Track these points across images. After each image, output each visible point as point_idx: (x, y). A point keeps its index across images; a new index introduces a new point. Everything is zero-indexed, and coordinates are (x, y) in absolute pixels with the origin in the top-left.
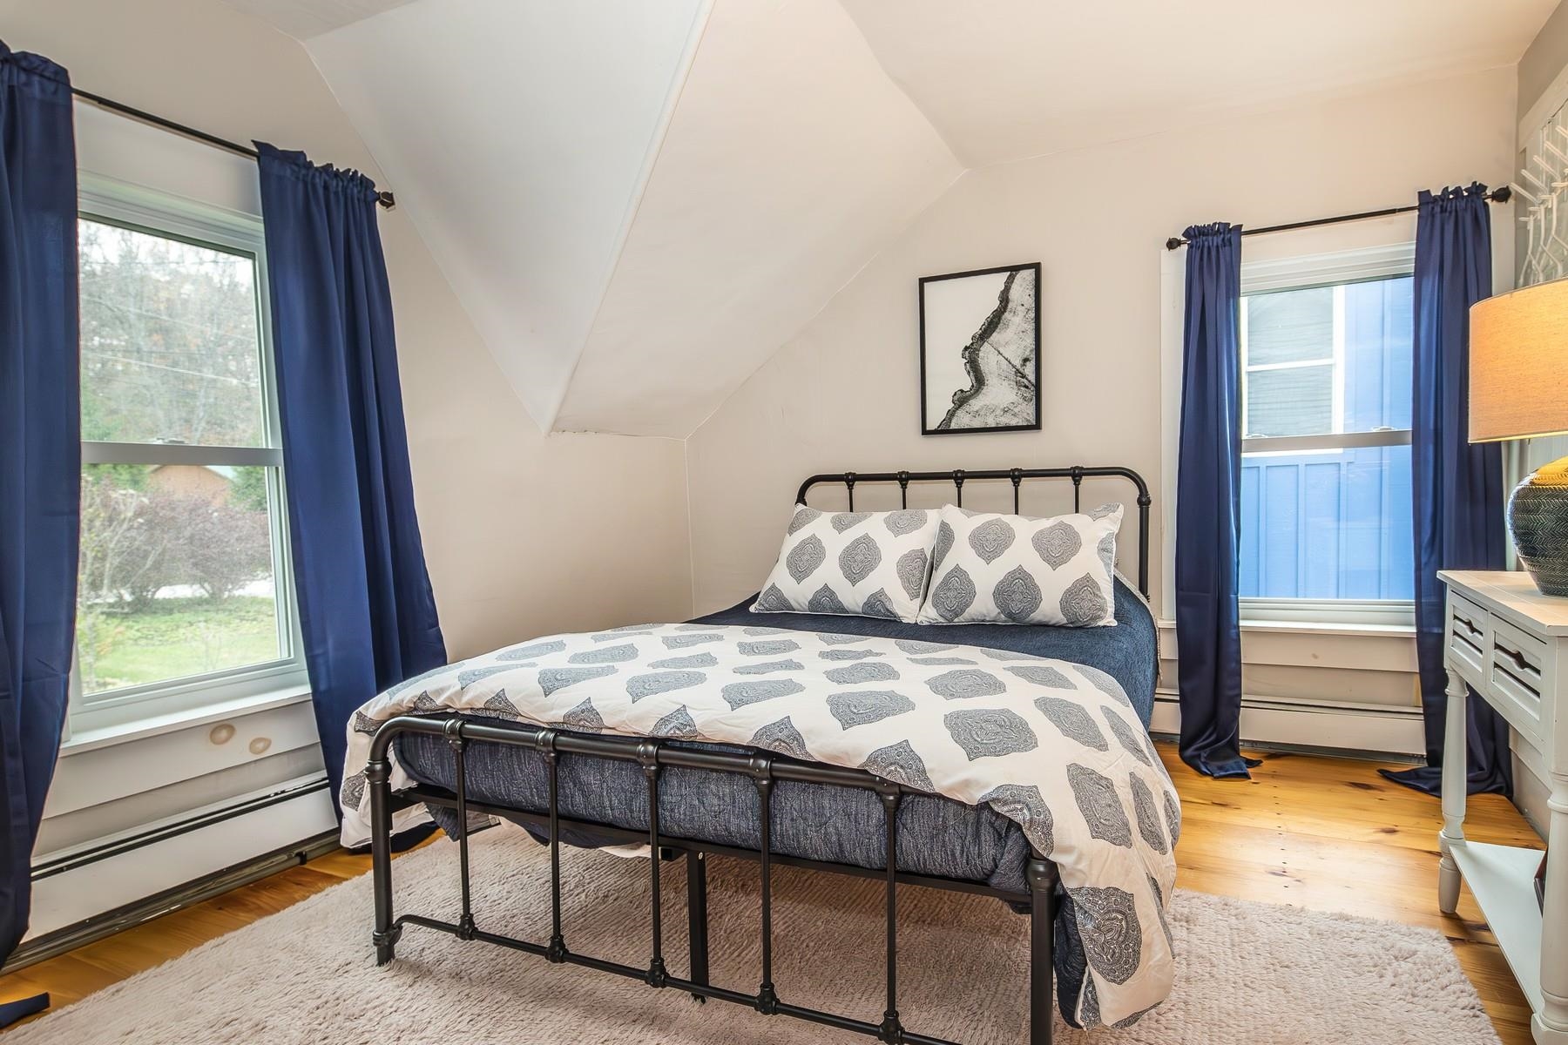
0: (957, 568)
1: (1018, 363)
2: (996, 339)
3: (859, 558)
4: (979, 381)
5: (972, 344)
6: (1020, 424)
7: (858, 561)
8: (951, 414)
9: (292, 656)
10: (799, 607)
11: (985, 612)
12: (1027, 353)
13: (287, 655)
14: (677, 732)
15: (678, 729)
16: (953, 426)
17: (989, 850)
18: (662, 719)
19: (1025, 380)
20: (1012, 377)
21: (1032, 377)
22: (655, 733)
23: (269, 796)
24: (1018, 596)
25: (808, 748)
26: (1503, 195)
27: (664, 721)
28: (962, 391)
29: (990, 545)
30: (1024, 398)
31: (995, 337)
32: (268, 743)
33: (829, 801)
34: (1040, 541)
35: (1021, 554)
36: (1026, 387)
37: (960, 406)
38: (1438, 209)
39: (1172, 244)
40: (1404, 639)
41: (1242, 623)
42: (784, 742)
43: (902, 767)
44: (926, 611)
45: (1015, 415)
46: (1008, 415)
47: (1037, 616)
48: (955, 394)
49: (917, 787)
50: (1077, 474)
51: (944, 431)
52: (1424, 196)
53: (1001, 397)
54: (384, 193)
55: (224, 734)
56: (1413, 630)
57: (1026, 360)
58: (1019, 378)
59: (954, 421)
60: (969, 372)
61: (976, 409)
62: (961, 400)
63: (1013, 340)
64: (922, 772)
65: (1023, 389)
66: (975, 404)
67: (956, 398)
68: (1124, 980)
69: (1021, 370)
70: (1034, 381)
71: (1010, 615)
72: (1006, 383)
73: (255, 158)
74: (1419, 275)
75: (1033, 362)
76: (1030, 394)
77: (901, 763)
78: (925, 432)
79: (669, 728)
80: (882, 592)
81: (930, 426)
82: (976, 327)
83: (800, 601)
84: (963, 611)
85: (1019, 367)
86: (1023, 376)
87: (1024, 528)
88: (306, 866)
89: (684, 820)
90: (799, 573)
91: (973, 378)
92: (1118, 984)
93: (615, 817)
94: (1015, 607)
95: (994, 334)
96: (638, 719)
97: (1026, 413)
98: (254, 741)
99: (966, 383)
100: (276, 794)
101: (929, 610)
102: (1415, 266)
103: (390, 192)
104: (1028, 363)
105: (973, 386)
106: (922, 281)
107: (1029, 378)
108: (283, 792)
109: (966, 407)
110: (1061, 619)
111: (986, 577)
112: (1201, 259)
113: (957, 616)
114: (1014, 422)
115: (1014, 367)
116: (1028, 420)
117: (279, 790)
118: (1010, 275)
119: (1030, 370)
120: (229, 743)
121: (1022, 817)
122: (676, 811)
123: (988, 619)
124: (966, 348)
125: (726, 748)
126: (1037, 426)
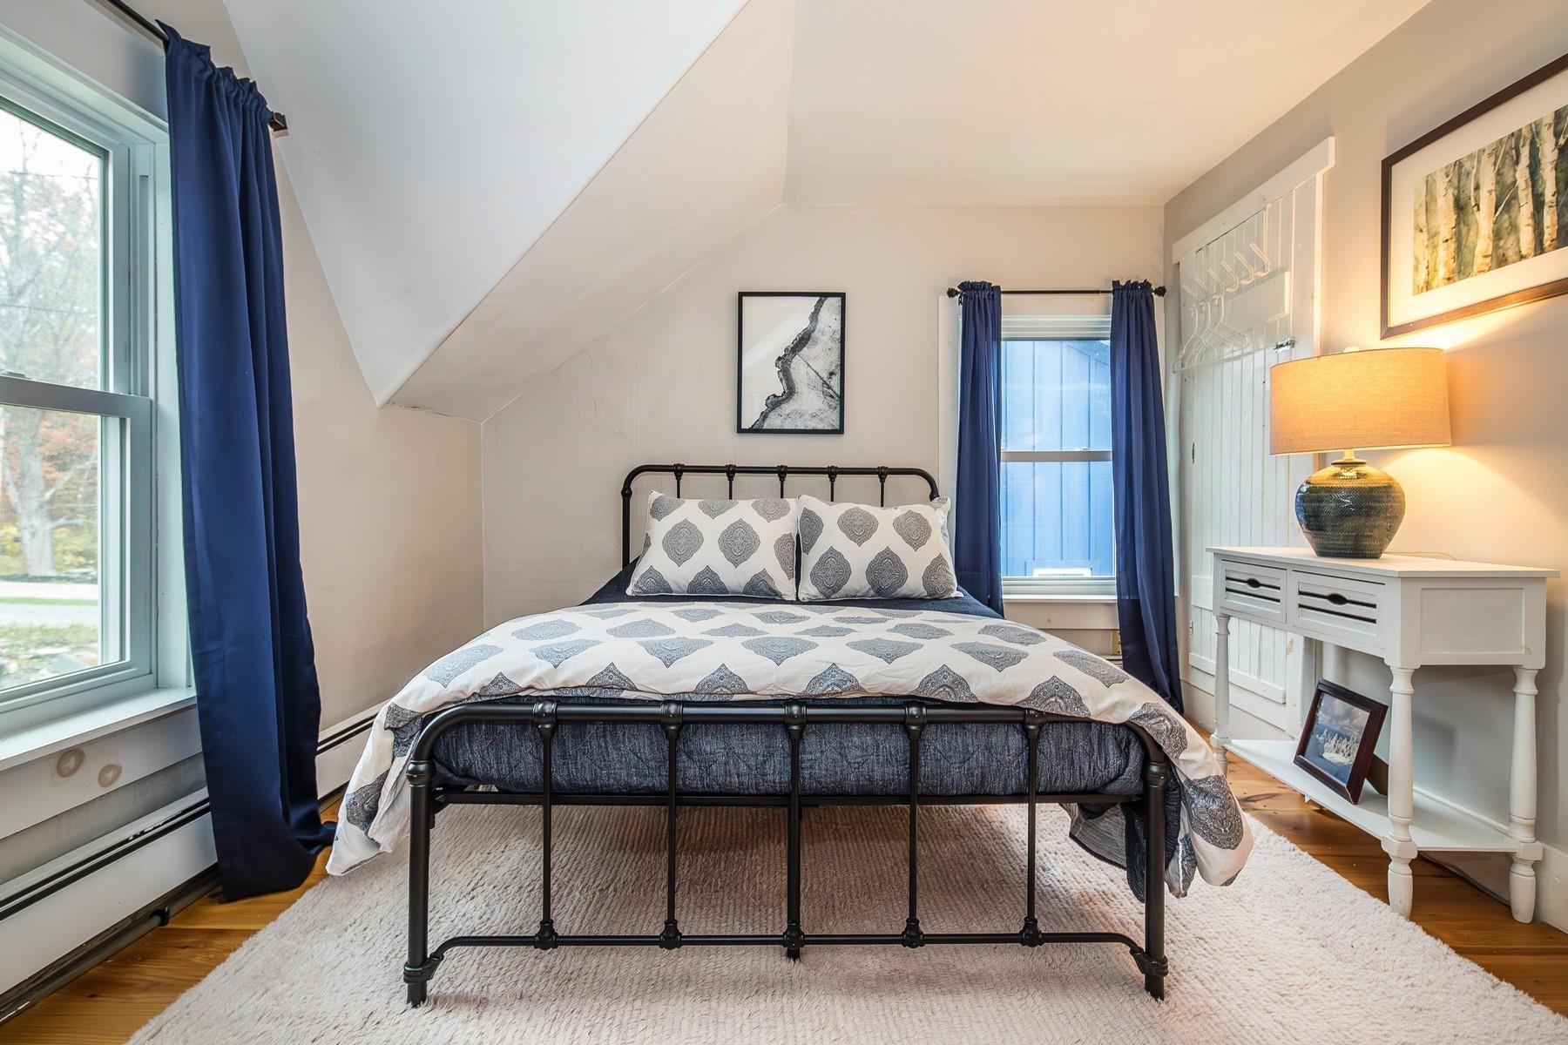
0: (832, 550)
1: (825, 375)
2: (806, 354)
3: (739, 541)
4: (790, 392)
5: (785, 355)
6: (826, 428)
7: (738, 544)
8: (764, 416)
9: (128, 658)
10: (678, 589)
11: (858, 588)
12: (833, 368)
13: (117, 658)
14: (835, 688)
15: (838, 686)
16: (766, 426)
17: (1114, 761)
18: (815, 678)
19: (830, 391)
20: (819, 387)
21: (837, 389)
22: (809, 692)
23: (127, 841)
24: (887, 574)
25: (973, 690)
26: (1161, 291)
27: (817, 680)
28: (775, 396)
29: (859, 529)
30: (830, 406)
31: (805, 351)
32: (117, 769)
33: (972, 740)
34: (899, 525)
35: (886, 537)
36: (831, 396)
37: (773, 409)
38: (1125, 295)
39: (951, 293)
40: (1108, 605)
41: (1004, 597)
42: (949, 687)
43: (1061, 698)
44: (806, 589)
45: (821, 420)
46: (815, 420)
47: (903, 590)
48: (768, 398)
49: (1073, 714)
50: (882, 473)
51: (756, 430)
52: (1116, 283)
53: (810, 405)
54: (276, 114)
55: (72, 762)
56: (1116, 597)
57: (832, 374)
58: (825, 389)
59: (768, 421)
60: (781, 380)
61: (787, 412)
62: (775, 403)
63: (819, 357)
64: (1078, 701)
65: (829, 398)
66: (787, 408)
67: (769, 401)
68: (1237, 845)
69: (828, 382)
70: (839, 393)
71: (879, 592)
72: (814, 392)
73: (161, 42)
74: (1114, 338)
75: (838, 376)
76: (835, 403)
77: (1060, 694)
78: (740, 430)
79: (825, 685)
80: (764, 572)
81: (746, 425)
82: (789, 342)
83: (681, 585)
84: (840, 588)
85: (825, 379)
86: (829, 387)
87: (886, 517)
88: (169, 925)
89: (825, 776)
90: (679, 557)
91: (785, 385)
92: (1233, 849)
93: (741, 783)
94: (885, 584)
95: (805, 349)
96: (789, 680)
97: (832, 421)
98: (101, 772)
99: (779, 389)
100: (135, 837)
101: (809, 587)
102: (1111, 334)
103: (282, 114)
104: (833, 376)
105: (784, 392)
106: (741, 295)
107: (834, 389)
108: (143, 833)
109: (778, 410)
110: (922, 591)
111: (859, 558)
112: (974, 306)
113: (834, 592)
114: (820, 426)
115: (822, 379)
116: (833, 426)
117: (137, 831)
118: (820, 300)
119: (835, 382)
120: (79, 773)
121: (1165, 727)
122: (817, 768)
123: (858, 594)
124: (779, 359)
125: (886, 700)
126: (840, 431)
